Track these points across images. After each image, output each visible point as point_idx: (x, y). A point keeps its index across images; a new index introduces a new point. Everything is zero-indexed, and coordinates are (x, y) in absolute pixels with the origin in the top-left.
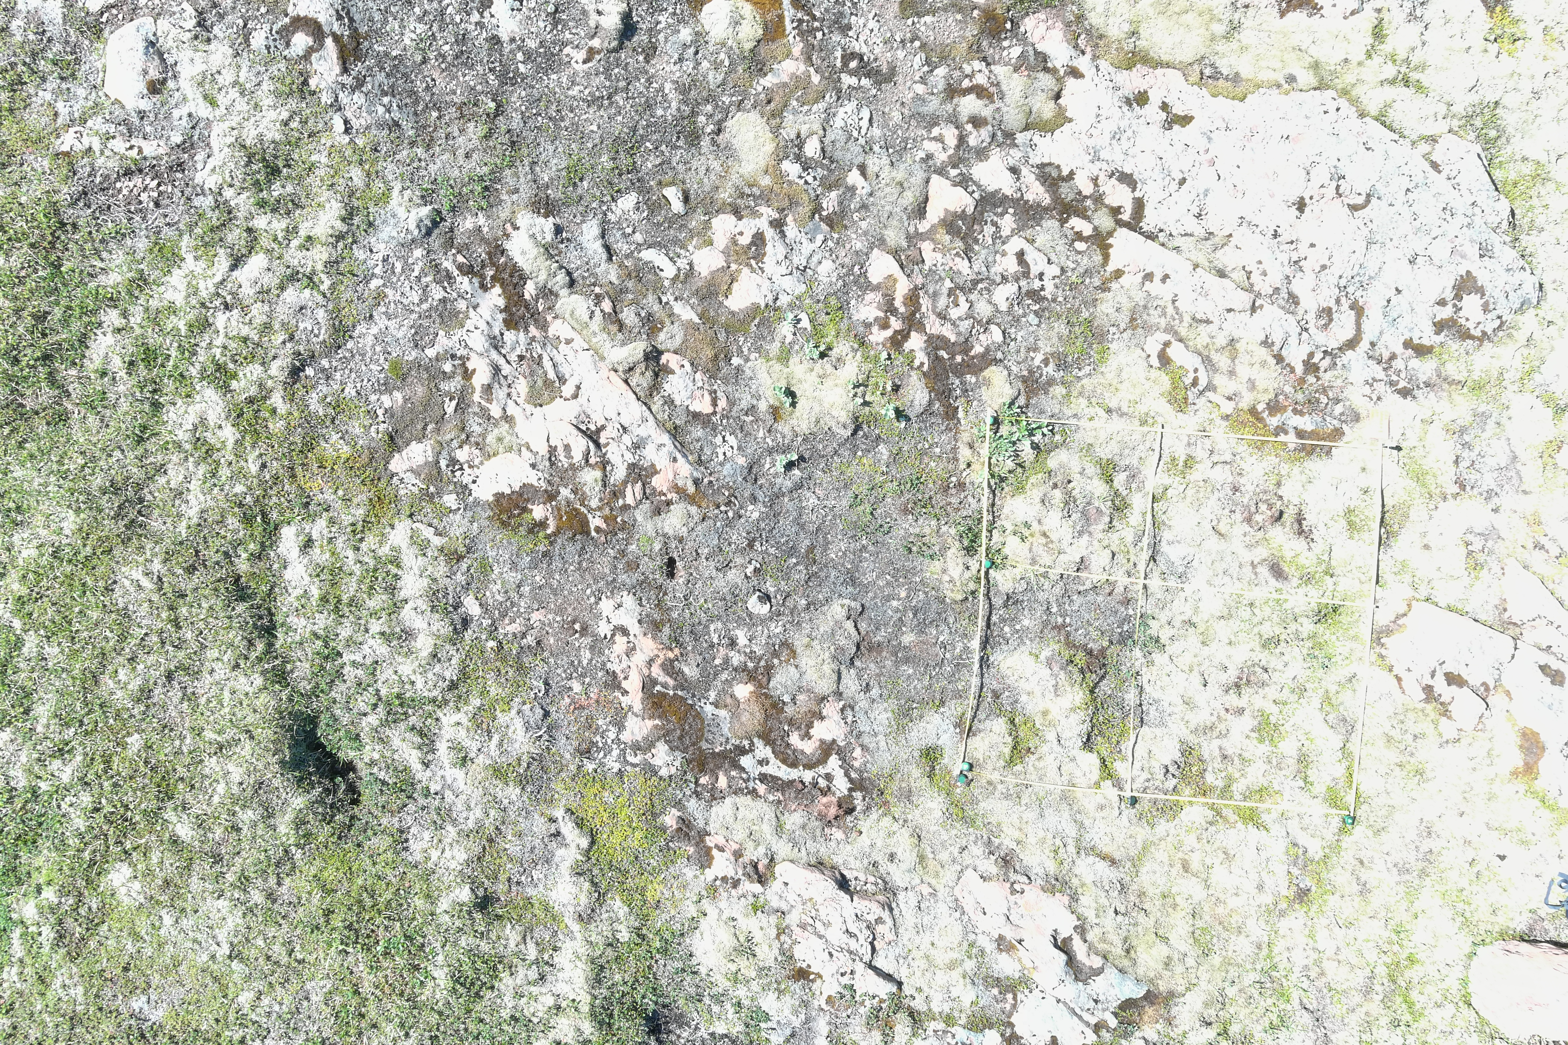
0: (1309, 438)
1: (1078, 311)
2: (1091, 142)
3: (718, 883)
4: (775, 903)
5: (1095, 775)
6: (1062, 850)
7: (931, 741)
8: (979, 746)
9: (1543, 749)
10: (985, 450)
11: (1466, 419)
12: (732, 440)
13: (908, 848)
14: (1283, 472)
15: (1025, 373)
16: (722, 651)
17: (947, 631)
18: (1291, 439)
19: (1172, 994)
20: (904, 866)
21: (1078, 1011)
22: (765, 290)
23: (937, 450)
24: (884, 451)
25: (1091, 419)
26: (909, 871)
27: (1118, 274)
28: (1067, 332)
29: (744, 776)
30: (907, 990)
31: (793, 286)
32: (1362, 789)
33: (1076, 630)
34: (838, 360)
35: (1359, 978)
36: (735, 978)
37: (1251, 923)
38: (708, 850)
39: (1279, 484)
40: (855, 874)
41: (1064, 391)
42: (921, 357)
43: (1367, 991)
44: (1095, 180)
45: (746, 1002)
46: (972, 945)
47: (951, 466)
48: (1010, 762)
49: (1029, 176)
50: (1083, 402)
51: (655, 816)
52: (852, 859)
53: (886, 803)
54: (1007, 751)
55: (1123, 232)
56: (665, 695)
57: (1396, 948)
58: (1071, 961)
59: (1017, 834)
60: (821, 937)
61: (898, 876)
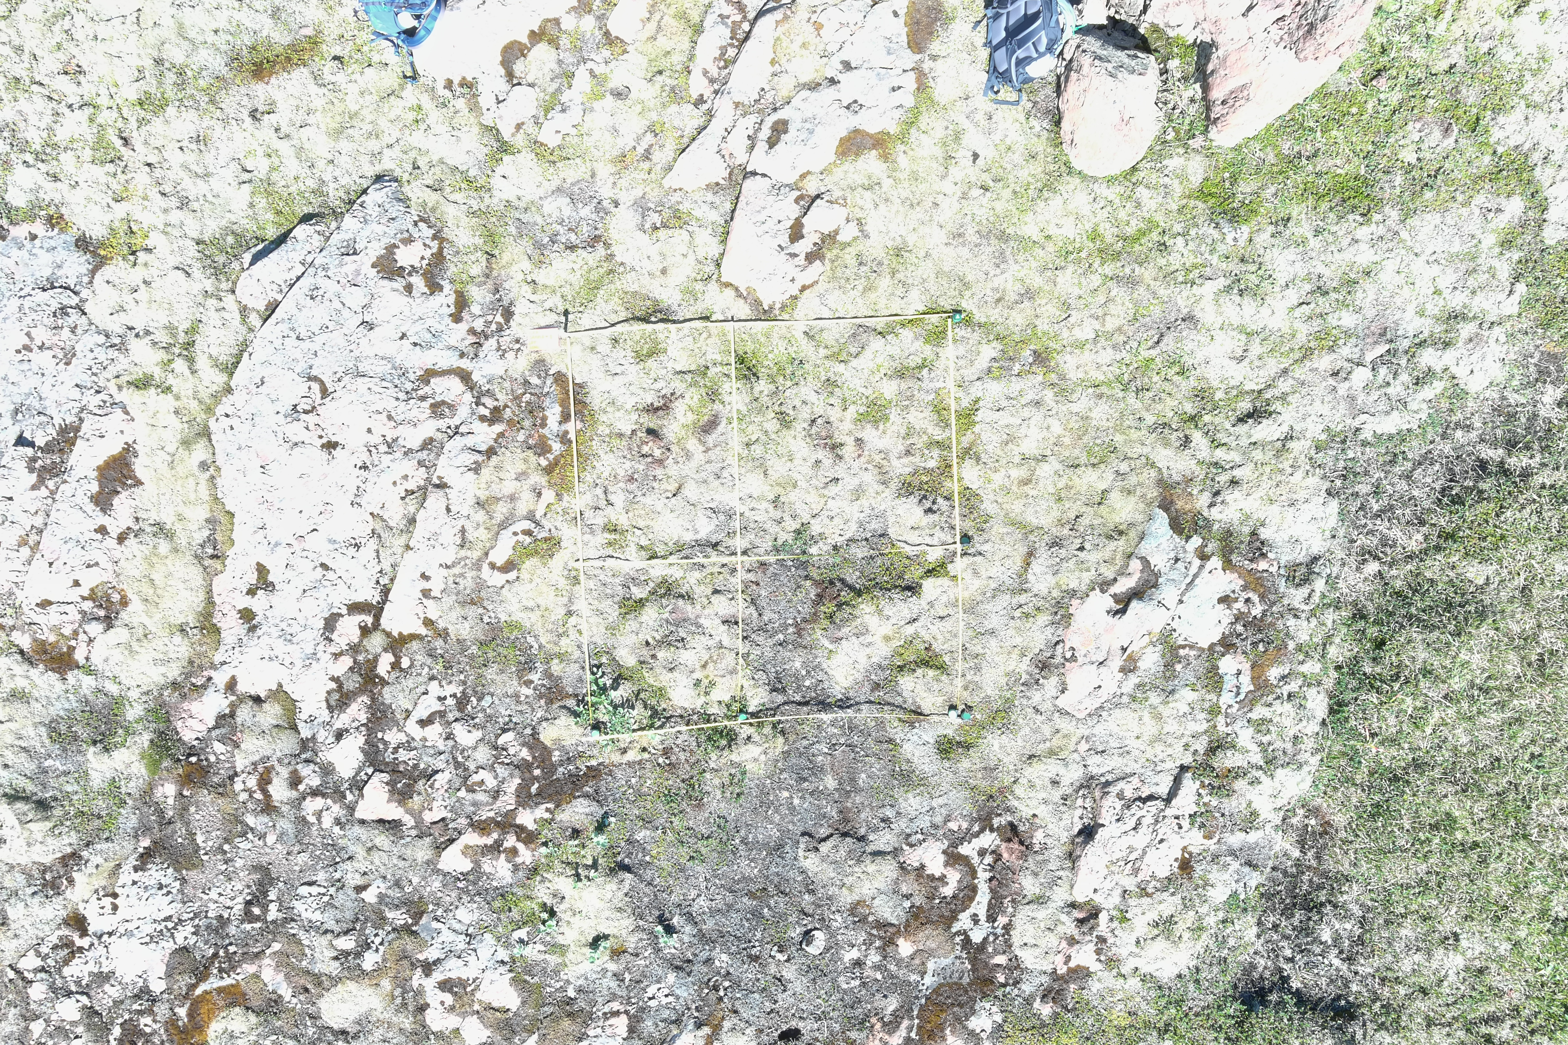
0: (568, 408)
1: (472, 657)
2: (299, 664)
3: (1103, 958)
4: (1116, 899)
5: (944, 581)
6: (1025, 609)
7: (931, 750)
8: (929, 702)
9: (856, 131)
10: (626, 738)
11: (526, 244)
12: (651, 991)
13: (1042, 767)
14: (607, 431)
15: (542, 702)
16: (868, 972)
17: (817, 746)
18: (571, 427)
19: (1161, 482)
20: (1062, 771)
21: (1188, 580)
22: (496, 976)
23: (633, 780)
24: (642, 834)
25: (580, 632)
26: (1066, 765)
27: (428, 623)
28: (495, 666)
29: (991, 938)
30: (1188, 760)
31: (487, 945)
32: (922, 308)
33: (799, 612)
34: (555, 896)
35: (1118, 292)
36: (1198, 929)
37: (1075, 408)
38: (1070, 970)
39: (621, 435)
40: (1076, 819)
41: (556, 661)
42: (541, 812)
43: (1132, 282)
44: (336, 656)
45: (1221, 915)
46: (1134, 699)
47: (648, 765)
48: (942, 668)
49: (343, 720)
50: (564, 641)
51: (1043, 1025)
52: (1062, 824)
53: (1001, 791)
54: (931, 673)
55: (385, 622)
56: (920, 1027)
57: (1083, 255)
58: (1137, 594)
59: (1015, 655)
60: (1144, 852)
61: (1072, 775)
